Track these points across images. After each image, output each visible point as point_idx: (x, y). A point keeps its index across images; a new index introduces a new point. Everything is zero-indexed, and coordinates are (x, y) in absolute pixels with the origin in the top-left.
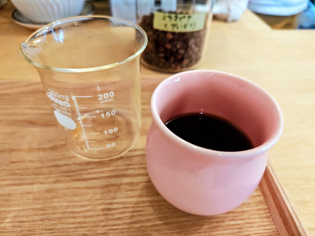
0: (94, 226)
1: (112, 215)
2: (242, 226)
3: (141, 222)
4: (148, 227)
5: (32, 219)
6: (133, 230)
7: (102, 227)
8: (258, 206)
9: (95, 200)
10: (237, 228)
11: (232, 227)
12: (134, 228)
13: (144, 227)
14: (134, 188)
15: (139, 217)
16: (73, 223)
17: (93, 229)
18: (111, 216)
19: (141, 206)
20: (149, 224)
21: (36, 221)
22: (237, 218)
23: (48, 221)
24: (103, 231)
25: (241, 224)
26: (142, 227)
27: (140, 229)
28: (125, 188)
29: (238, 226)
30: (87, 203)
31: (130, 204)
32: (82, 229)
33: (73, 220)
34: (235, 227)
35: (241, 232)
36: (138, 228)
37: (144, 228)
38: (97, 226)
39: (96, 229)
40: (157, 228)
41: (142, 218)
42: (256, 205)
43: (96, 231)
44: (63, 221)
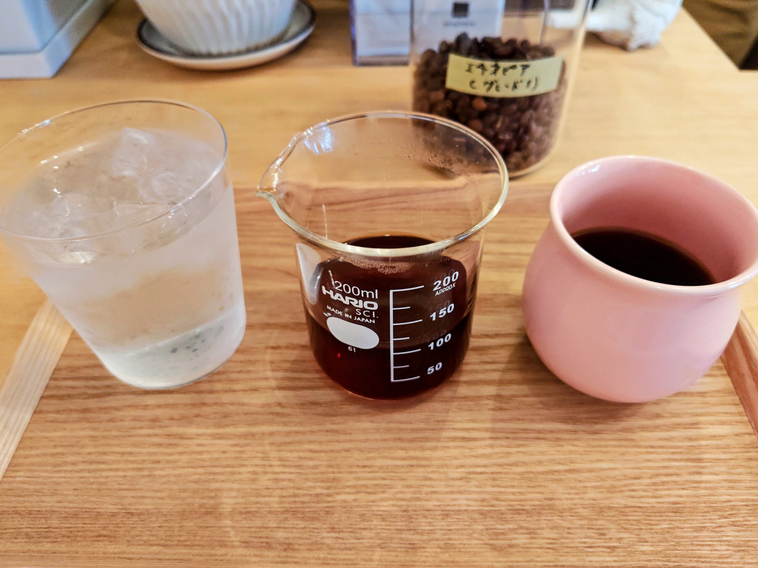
0: (443, 466)
1: (470, 449)
2: (716, 485)
3: (525, 463)
4: (539, 473)
5: (330, 447)
6: (511, 476)
7: (457, 468)
8: (747, 452)
9: (435, 421)
10: (706, 488)
11: (695, 485)
12: (515, 473)
13: (532, 473)
14: (504, 406)
15: (520, 454)
16: (404, 459)
17: (441, 470)
18: (469, 451)
19: (522, 438)
20: (541, 469)
21: (337, 452)
22: (706, 471)
23: (358, 452)
24: (459, 476)
25: (714, 482)
26: (528, 472)
27: (525, 476)
28: (487, 404)
29: (708, 485)
30: (422, 426)
31: (500, 432)
32: (421, 469)
33: (402, 453)
34: (703, 485)
35: (714, 495)
36: (520, 474)
37: (532, 476)
38: (446, 466)
39: (445, 470)
40: (555, 477)
41: (526, 458)
42: (744, 450)
43: (445, 473)
44: (386, 454)
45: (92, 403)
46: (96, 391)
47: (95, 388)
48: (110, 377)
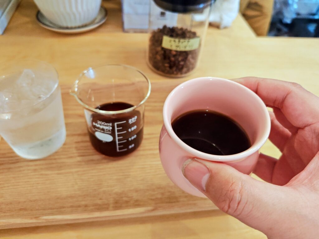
45: (12, 166)
46: (12, 162)
47: (12, 160)
48: (17, 156)
